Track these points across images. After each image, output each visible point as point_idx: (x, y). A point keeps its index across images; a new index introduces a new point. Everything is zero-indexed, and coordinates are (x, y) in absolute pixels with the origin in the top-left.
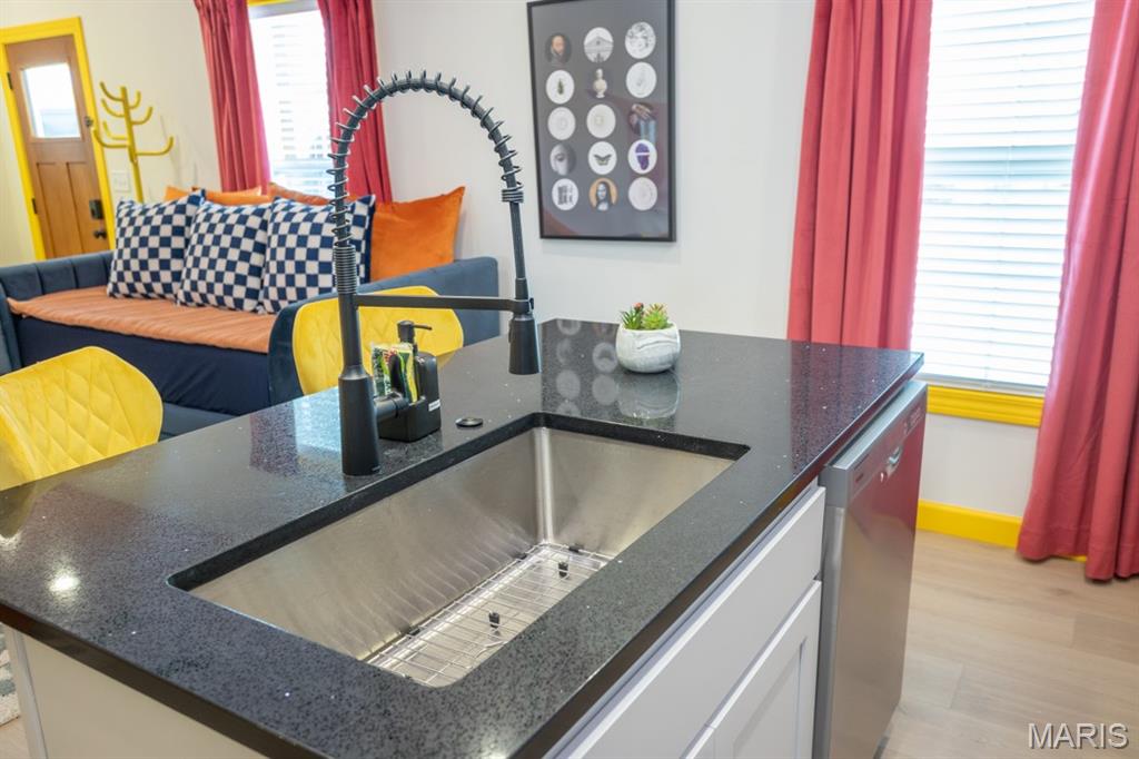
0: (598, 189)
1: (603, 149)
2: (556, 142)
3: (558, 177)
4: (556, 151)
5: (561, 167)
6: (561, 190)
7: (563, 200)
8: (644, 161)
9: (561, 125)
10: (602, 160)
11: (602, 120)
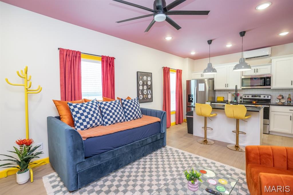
0: (145, 96)
1: (145, 91)
2: (140, 90)
3: (140, 94)
4: (140, 91)
5: (141, 93)
6: (140, 96)
7: (141, 98)
8: (150, 92)
9: (141, 88)
10: (145, 92)
11: (145, 87)
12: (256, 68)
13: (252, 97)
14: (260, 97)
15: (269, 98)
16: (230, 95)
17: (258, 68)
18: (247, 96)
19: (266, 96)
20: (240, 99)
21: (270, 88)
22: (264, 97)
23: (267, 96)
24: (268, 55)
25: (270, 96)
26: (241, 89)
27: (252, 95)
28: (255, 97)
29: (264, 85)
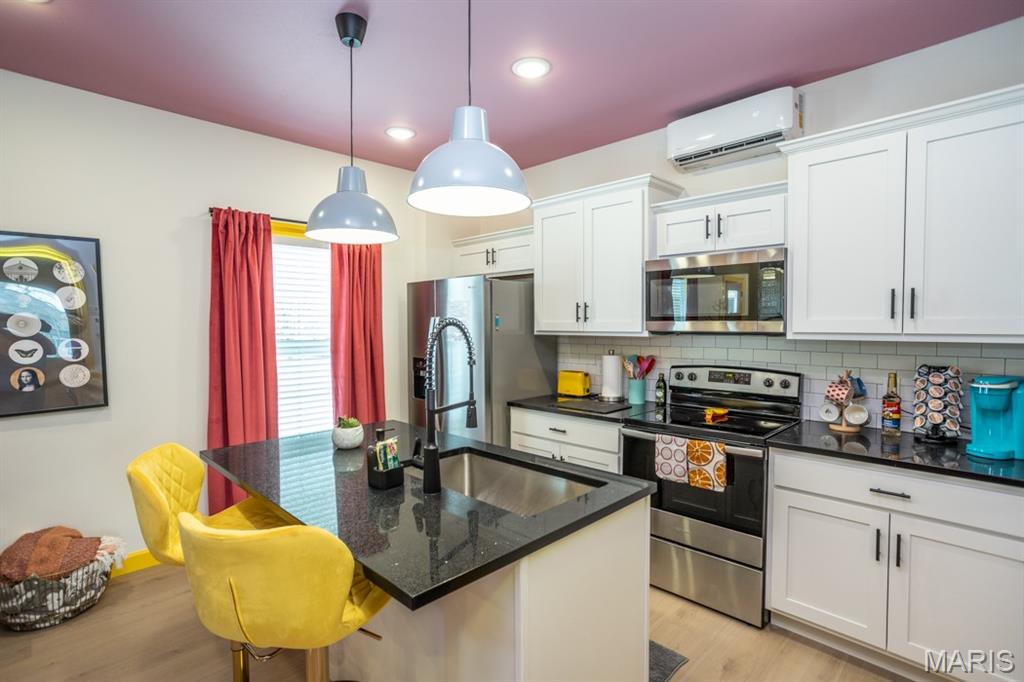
0: (18, 377)
12: (711, 211)
13: (710, 380)
14: (748, 383)
15: (792, 392)
16: (610, 366)
17: (724, 209)
18: (686, 372)
19: (777, 378)
20: (659, 387)
21: (783, 334)
22: (769, 383)
23: (784, 377)
24: (779, 134)
25: (794, 381)
26: (646, 334)
27: (710, 372)
28: (722, 381)
29: (753, 315)
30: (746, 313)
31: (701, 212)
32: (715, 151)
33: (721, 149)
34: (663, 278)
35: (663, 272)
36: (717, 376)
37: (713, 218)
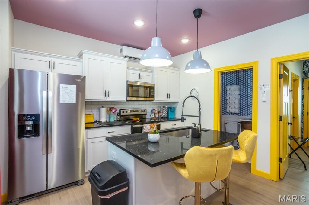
13: (130, 112)
14: (138, 112)
17: (143, 73)
18: (125, 111)
19: (143, 111)
20: (118, 116)
22: (141, 112)
25: (146, 111)
26: (126, 101)
27: (130, 110)
28: (133, 112)
29: (149, 97)
30: (148, 96)
31: (138, 72)
32: (133, 58)
33: (134, 58)
34: (131, 86)
35: (131, 85)
36: (132, 111)
37: (141, 74)
